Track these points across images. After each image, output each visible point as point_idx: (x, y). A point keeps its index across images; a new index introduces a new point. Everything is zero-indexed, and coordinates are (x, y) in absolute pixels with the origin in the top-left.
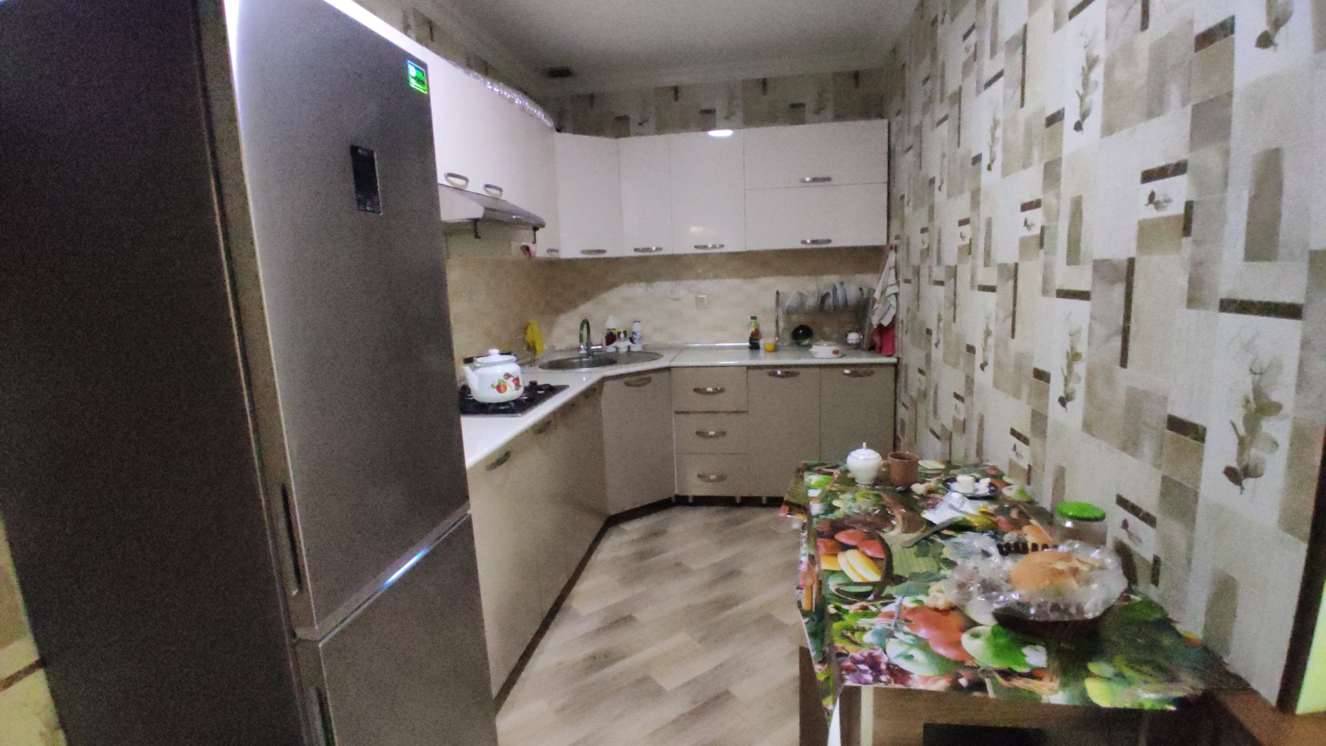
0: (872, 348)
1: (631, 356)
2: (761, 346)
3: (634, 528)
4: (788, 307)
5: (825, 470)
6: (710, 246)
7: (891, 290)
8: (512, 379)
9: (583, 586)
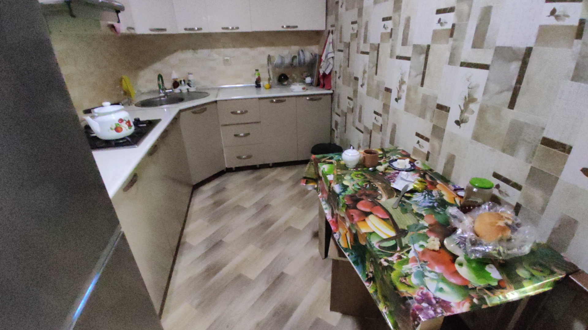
0: (318, 85)
1: (191, 96)
2: (262, 86)
3: (208, 189)
4: (275, 64)
5: (328, 161)
6: (230, 28)
7: (330, 55)
8: (125, 122)
9: (190, 228)
